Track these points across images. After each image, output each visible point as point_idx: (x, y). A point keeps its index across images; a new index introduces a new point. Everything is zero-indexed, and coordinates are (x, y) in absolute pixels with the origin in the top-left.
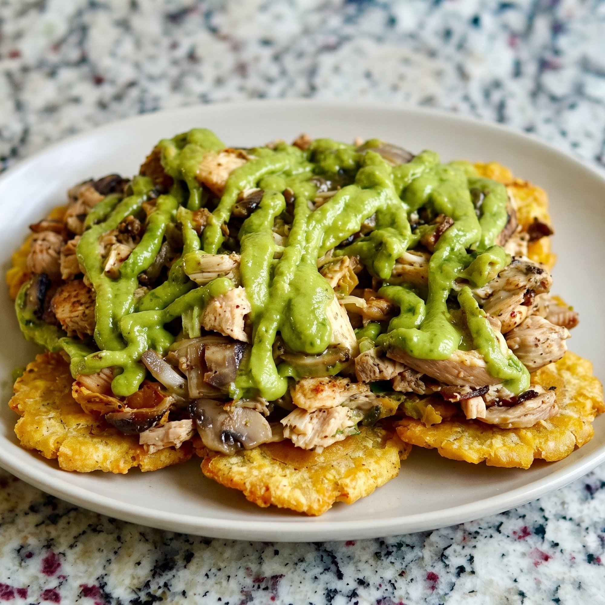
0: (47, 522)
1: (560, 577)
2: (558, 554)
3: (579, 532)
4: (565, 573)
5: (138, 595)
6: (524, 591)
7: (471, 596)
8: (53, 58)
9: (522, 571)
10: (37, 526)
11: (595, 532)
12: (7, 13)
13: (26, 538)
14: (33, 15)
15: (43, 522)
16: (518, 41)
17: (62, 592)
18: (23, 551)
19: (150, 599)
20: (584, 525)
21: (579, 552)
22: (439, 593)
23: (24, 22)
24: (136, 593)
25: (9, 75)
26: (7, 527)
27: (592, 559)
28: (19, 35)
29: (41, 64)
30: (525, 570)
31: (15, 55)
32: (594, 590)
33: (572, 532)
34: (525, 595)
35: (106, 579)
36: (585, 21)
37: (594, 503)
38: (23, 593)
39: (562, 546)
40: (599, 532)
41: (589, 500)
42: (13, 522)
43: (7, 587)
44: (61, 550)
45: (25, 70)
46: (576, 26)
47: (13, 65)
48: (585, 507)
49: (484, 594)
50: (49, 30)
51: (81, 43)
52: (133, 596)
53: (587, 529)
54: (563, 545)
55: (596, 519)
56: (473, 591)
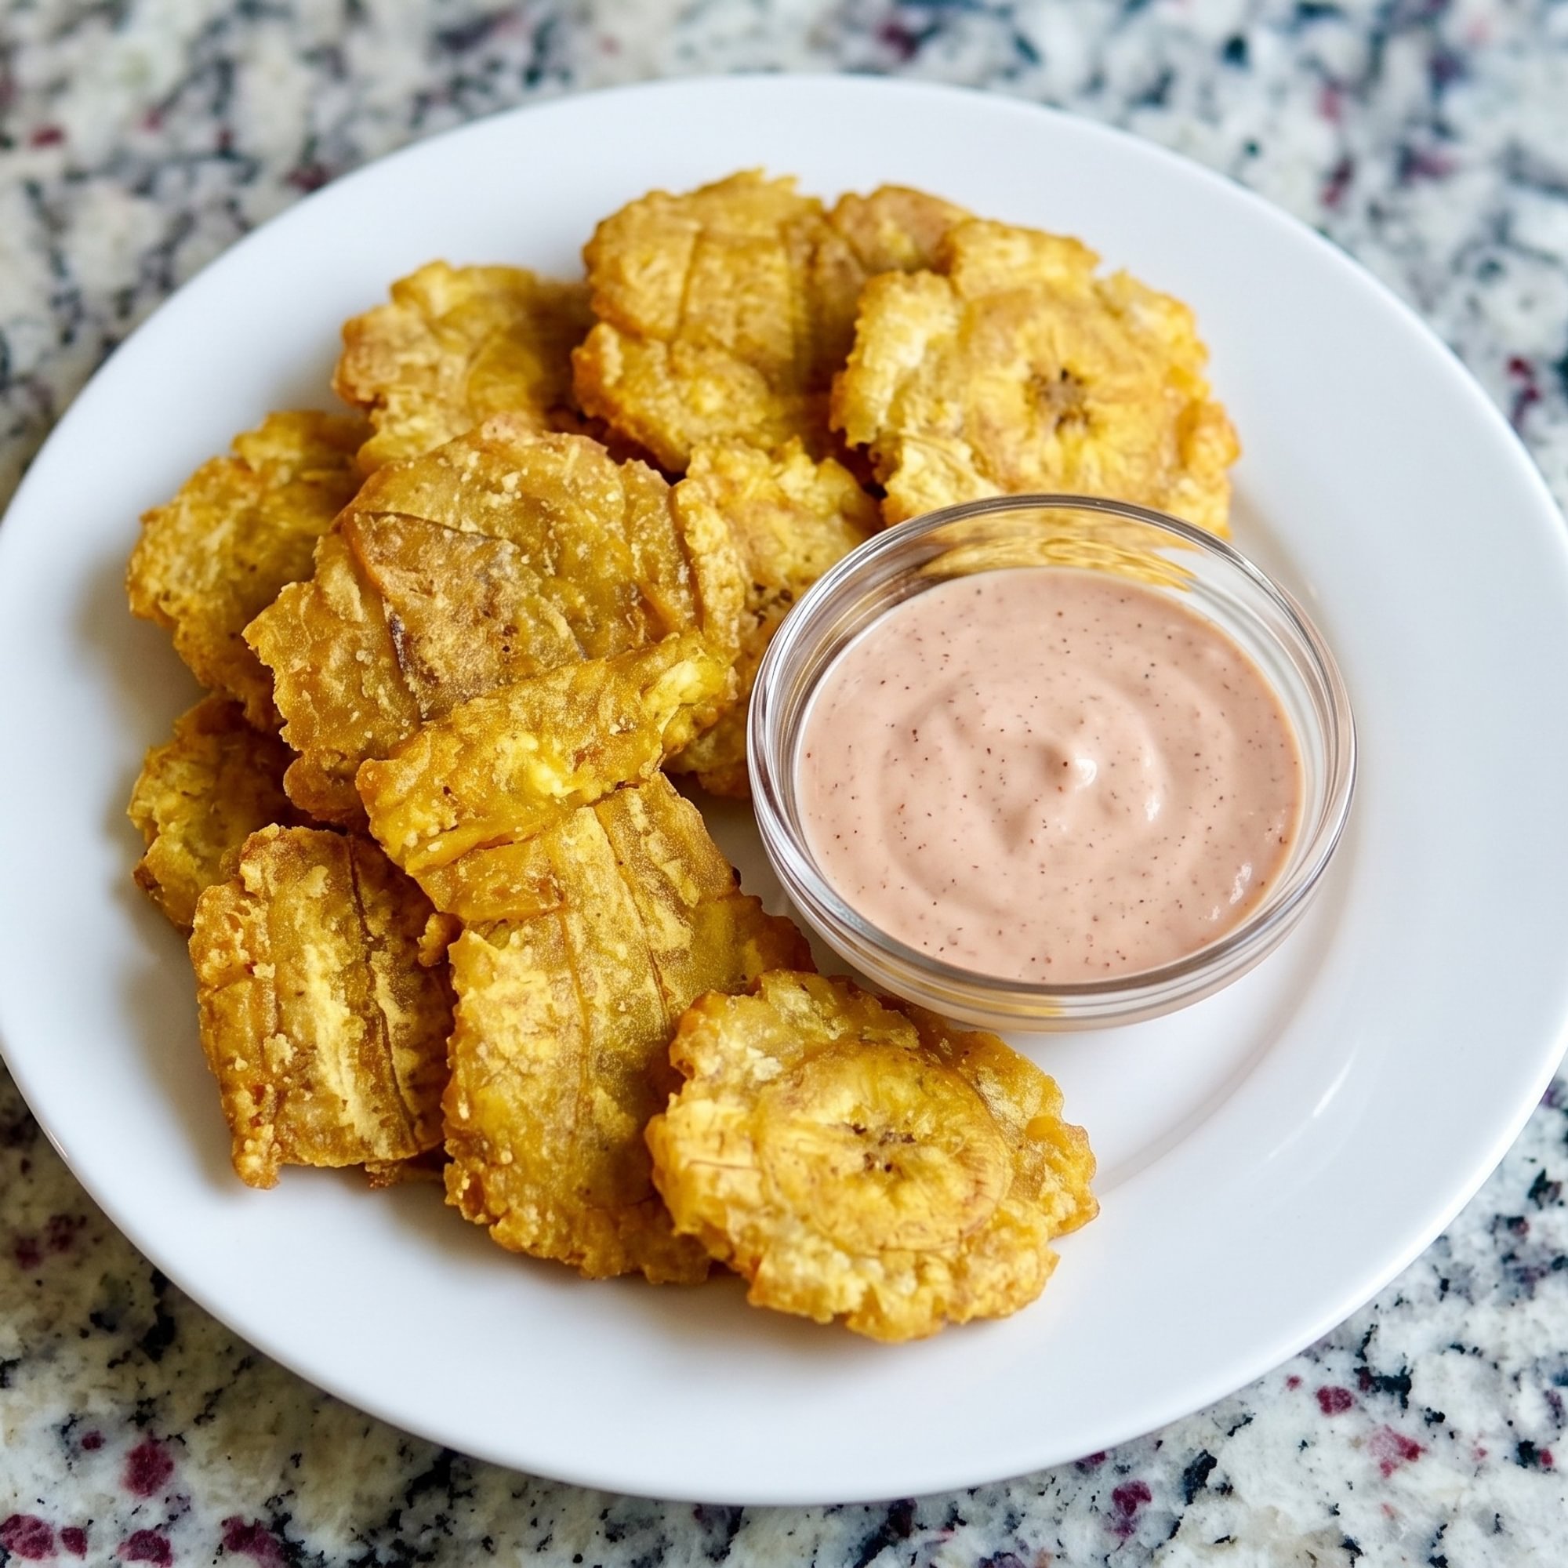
0: (140, 1355)
1: (1448, 1502)
2: (1443, 1440)
3: (1495, 1385)
4: (1460, 1493)
5: (371, 1546)
6: (1357, 1538)
7: (1220, 1554)
8: (148, 145)
9: (1350, 1486)
10: (112, 1364)
11: (1538, 1385)
12: (28, 27)
13: (83, 1398)
14: (94, 33)
15: (127, 1357)
16: (1347, 105)
17: (177, 1540)
18: (76, 1435)
19: (402, 1557)
20: (1509, 1367)
21: (1496, 1438)
22: (1139, 1544)
23: (73, 52)
24: (366, 1542)
25: (33, 190)
26: (33, 1367)
27: (1529, 1454)
28: (58, 87)
29: (115, 163)
30: (1359, 1485)
31: (50, 137)
32: (1534, 1536)
33: (1477, 1385)
34: (1360, 1547)
35: (288, 1505)
36: (1516, 49)
37: (1535, 1310)
38: (76, 1539)
39: (1451, 1421)
40: (1547, 1385)
41: (1523, 1300)
42: (49, 1356)
43: (37, 1524)
44: (173, 1427)
45: (75, 176)
46: (1492, 62)
47: (46, 164)
48: (1513, 1318)
49: (1256, 1546)
50: (137, 71)
51: (219, 106)
52: (358, 1551)
53: (1516, 1377)
54: (1456, 1419)
55: (1540, 1352)
56: (1226, 1539)
